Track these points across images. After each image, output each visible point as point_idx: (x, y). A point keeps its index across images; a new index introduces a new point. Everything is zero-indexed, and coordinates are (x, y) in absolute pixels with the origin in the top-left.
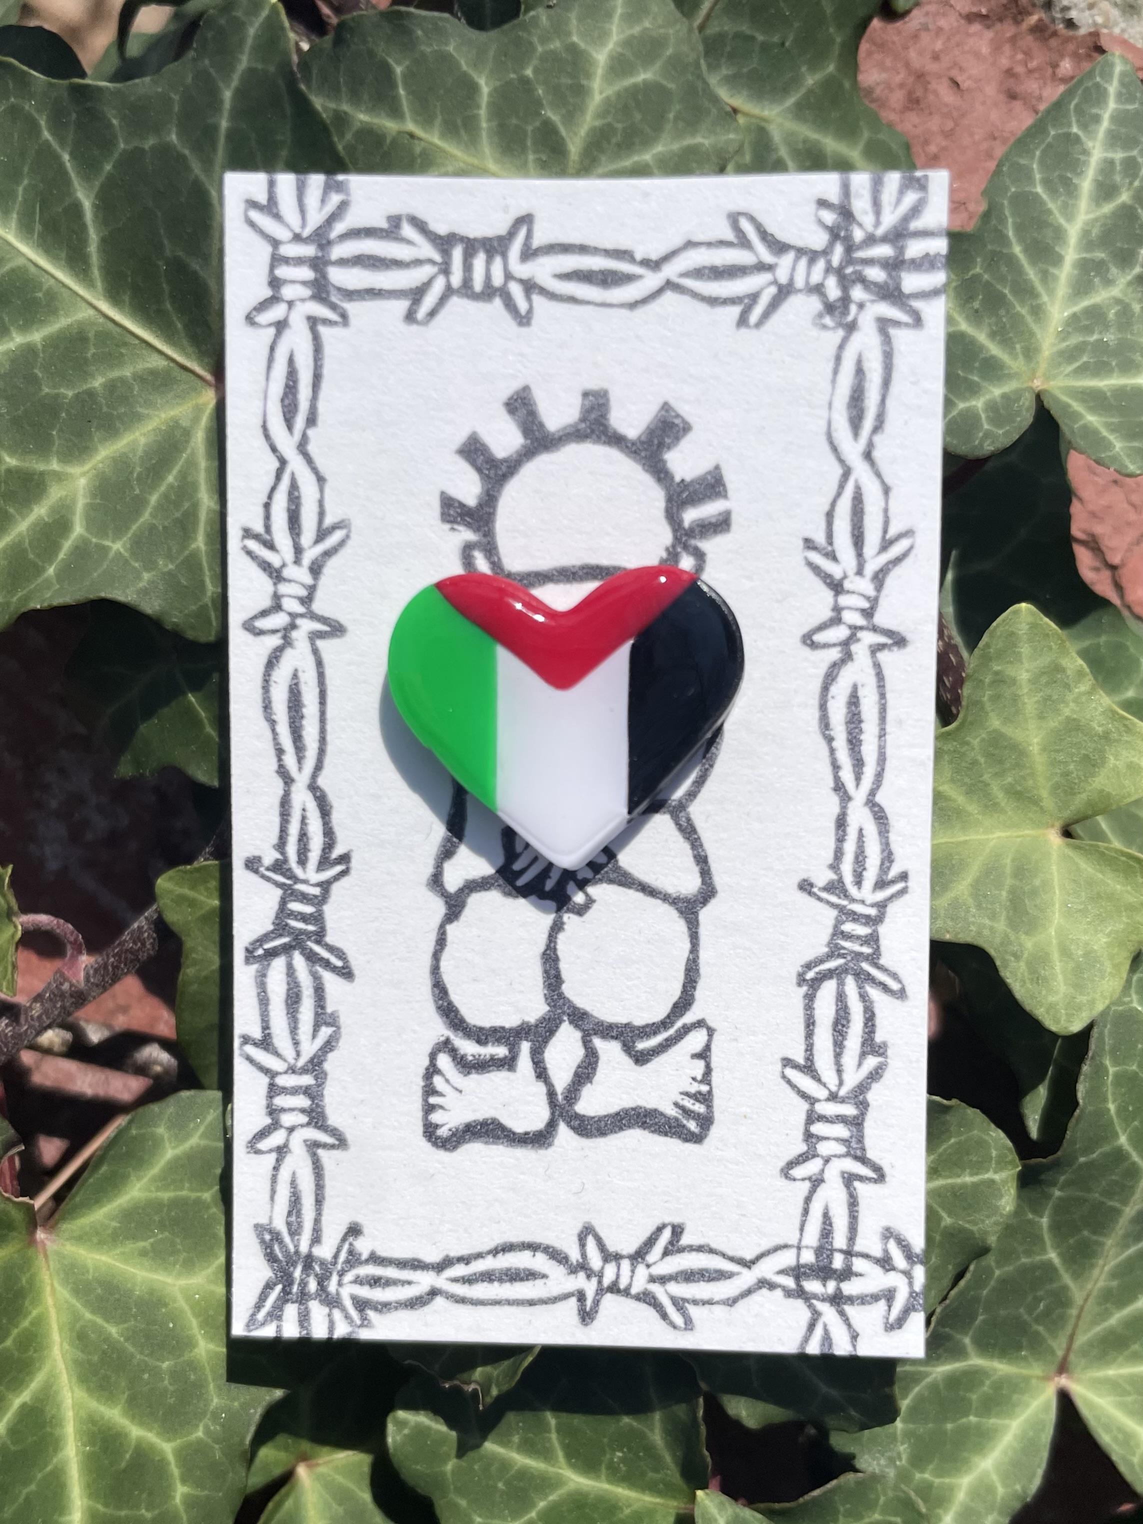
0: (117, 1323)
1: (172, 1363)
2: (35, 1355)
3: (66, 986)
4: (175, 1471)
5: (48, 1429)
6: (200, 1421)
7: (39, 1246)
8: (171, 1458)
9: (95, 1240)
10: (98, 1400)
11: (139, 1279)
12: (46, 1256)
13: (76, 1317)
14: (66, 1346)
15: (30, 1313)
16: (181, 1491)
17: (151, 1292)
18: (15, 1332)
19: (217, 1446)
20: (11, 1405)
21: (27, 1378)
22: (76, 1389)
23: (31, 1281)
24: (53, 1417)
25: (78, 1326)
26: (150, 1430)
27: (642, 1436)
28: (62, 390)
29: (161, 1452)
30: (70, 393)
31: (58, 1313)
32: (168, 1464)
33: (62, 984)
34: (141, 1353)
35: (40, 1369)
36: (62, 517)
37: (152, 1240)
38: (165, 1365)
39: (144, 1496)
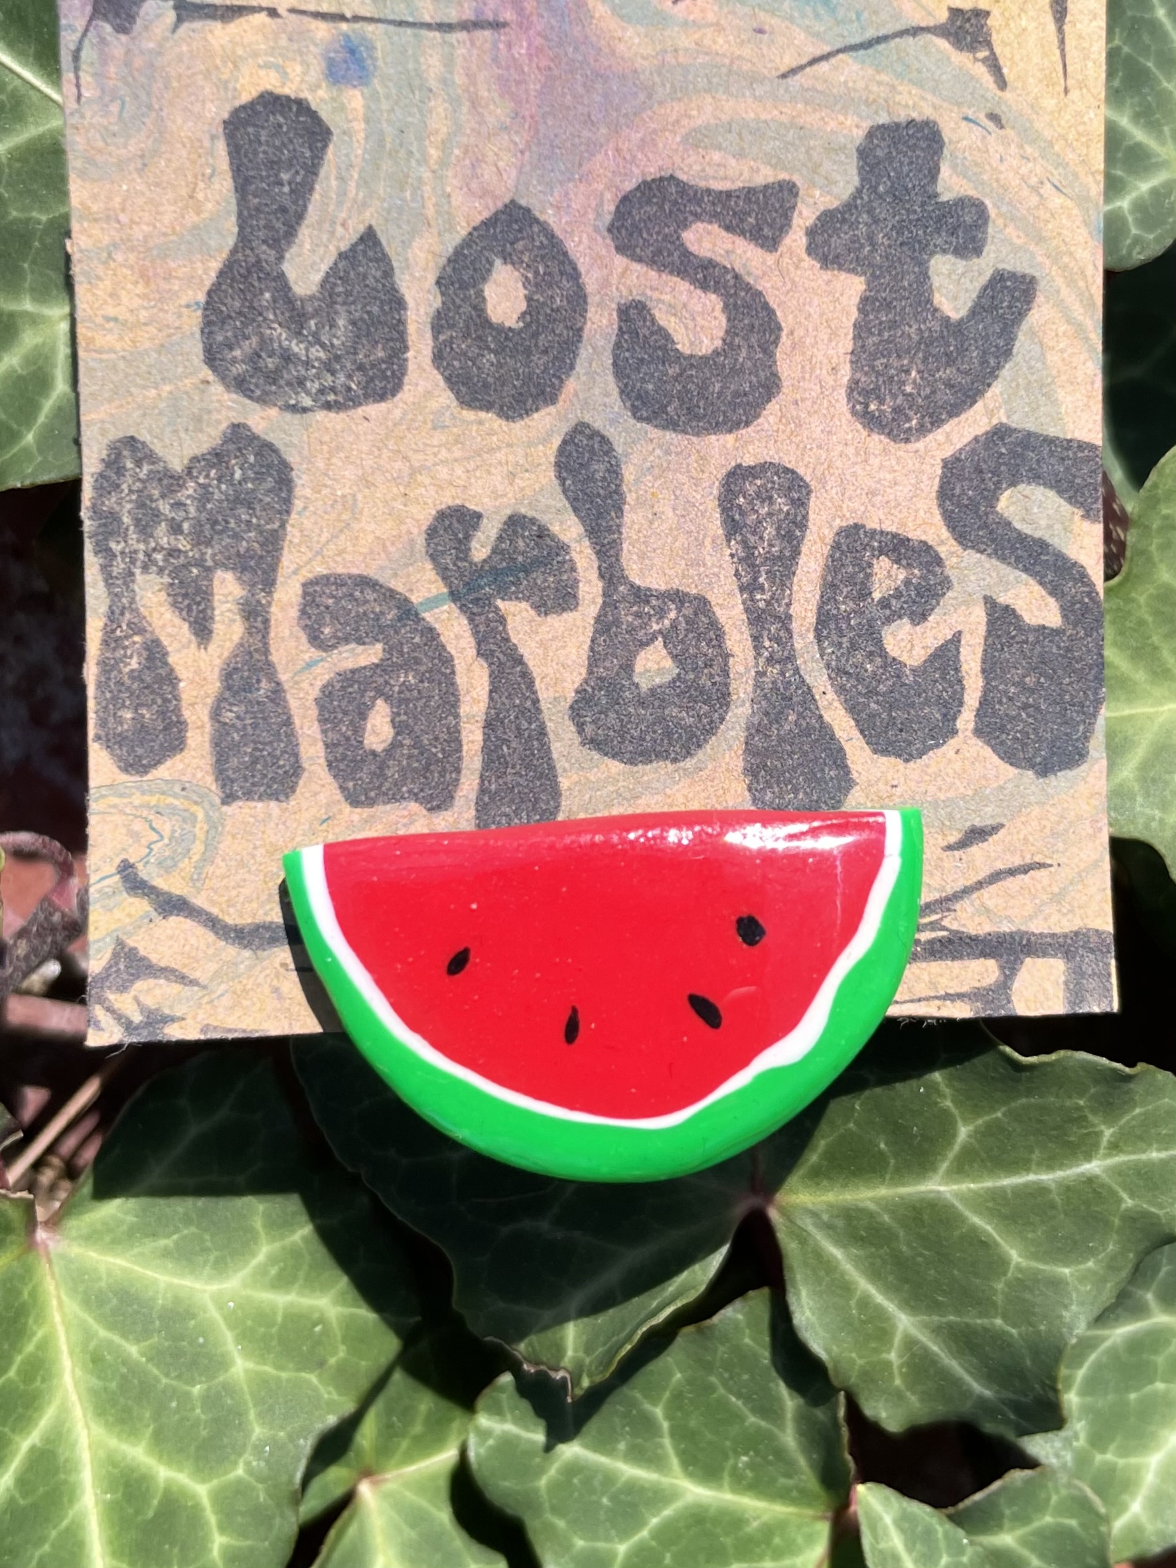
0: (138, 1341)
1: (205, 1386)
2: (44, 1386)
3: (56, 918)
4: (211, 1518)
5: (62, 1476)
6: (240, 1455)
7: (41, 1250)
8: (206, 1502)
9: (108, 1239)
10: (119, 1436)
11: (162, 1286)
12: (50, 1261)
13: (88, 1335)
14: (79, 1372)
15: (34, 1334)
16: (218, 1542)
17: (177, 1300)
18: (19, 1359)
19: (260, 1486)
20: (18, 1450)
21: (35, 1415)
22: (93, 1426)
23: (34, 1294)
24: (67, 1461)
25: (92, 1346)
26: (180, 1470)
27: (771, 1437)
28: (34, 214)
29: (194, 1496)
30: (44, 218)
31: (67, 1332)
32: (203, 1510)
33: (51, 914)
34: (167, 1375)
35: (49, 1403)
36: (40, 368)
37: (175, 1237)
38: (197, 1390)
39: (176, 1550)
